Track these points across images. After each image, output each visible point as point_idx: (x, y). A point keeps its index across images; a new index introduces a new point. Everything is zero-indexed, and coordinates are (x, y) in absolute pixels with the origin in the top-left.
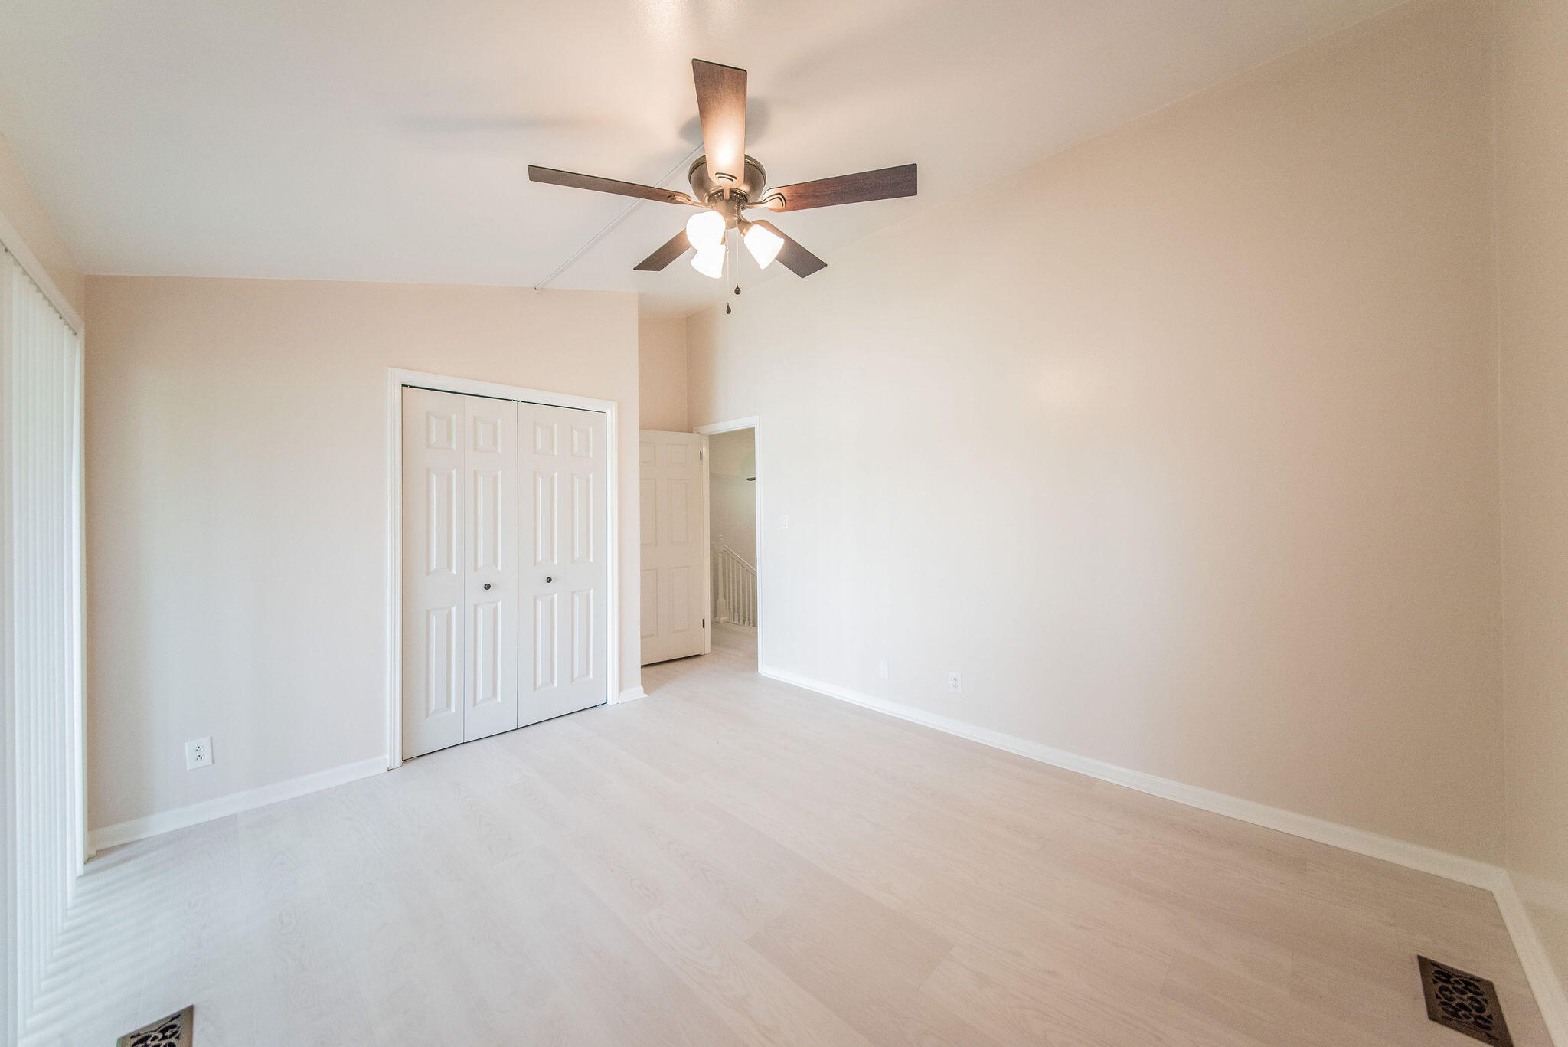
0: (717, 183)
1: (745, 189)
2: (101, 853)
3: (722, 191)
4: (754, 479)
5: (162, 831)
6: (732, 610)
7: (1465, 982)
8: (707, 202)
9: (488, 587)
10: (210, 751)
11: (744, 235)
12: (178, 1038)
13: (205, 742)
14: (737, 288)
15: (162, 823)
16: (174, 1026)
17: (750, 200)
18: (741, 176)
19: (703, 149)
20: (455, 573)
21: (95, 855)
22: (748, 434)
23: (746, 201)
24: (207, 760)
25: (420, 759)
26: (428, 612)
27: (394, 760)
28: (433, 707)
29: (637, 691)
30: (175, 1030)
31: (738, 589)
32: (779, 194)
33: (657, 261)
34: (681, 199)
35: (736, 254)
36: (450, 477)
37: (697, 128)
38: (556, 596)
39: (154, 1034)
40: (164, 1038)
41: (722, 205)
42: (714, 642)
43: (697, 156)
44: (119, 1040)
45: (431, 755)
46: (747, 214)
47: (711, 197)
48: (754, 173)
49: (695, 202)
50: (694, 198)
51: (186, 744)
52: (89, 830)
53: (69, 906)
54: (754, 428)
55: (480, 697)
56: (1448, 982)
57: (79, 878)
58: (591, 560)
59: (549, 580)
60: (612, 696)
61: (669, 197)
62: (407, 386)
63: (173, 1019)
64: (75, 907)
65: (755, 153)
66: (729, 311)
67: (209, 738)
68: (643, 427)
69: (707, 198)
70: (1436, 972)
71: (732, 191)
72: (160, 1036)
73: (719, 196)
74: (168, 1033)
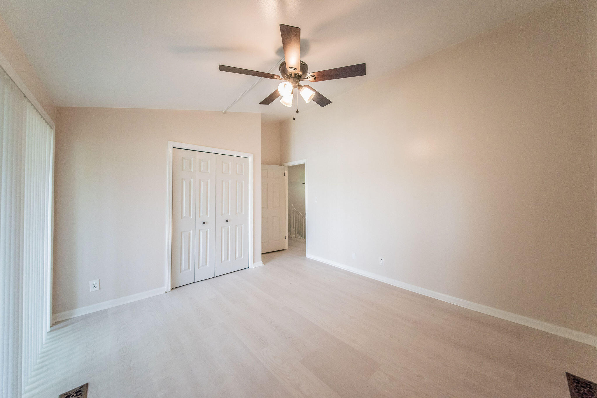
0: (290, 71)
1: (300, 73)
2: (57, 323)
3: (292, 74)
4: (305, 183)
5: (80, 315)
6: (296, 233)
7: (586, 384)
8: (286, 78)
9: (204, 223)
10: (99, 284)
11: (300, 90)
12: (82, 396)
13: (97, 281)
14: (297, 110)
15: (80, 312)
16: (80, 391)
17: (302, 78)
18: (299, 68)
19: (285, 59)
20: (192, 218)
21: (54, 324)
22: (302, 166)
23: (301, 78)
24: (98, 288)
25: (178, 288)
26: (181, 233)
27: (168, 289)
28: (183, 269)
29: (260, 263)
30: (81, 392)
31: (299, 224)
32: (314, 75)
33: (267, 101)
34: (276, 77)
35: (297, 97)
36: (190, 182)
37: (282, 51)
38: (230, 227)
39: (73, 394)
40: (77, 395)
41: (291, 79)
42: (289, 245)
43: (282, 61)
44: (60, 396)
45: (182, 287)
46: (301, 83)
47: (287, 76)
48: (304, 67)
49: (281, 79)
50: (281, 77)
51: (90, 282)
52: (53, 314)
53: (44, 343)
54: (305, 164)
55: (201, 265)
56: (579, 383)
57: (48, 332)
58: (243, 213)
59: (227, 221)
60: (251, 265)
61: (272, 76)
62: (175, 148)
63: (80, 388)
64: (46, 343)
65: (304, 60)
66: (294, 119)
67: (98, 280)
68: (263, 163)
69: (286, 77)
70: (574, 379)
71: (295, 74)
72: (75, 395)
73: (290, 76)
74: (78, 394)
